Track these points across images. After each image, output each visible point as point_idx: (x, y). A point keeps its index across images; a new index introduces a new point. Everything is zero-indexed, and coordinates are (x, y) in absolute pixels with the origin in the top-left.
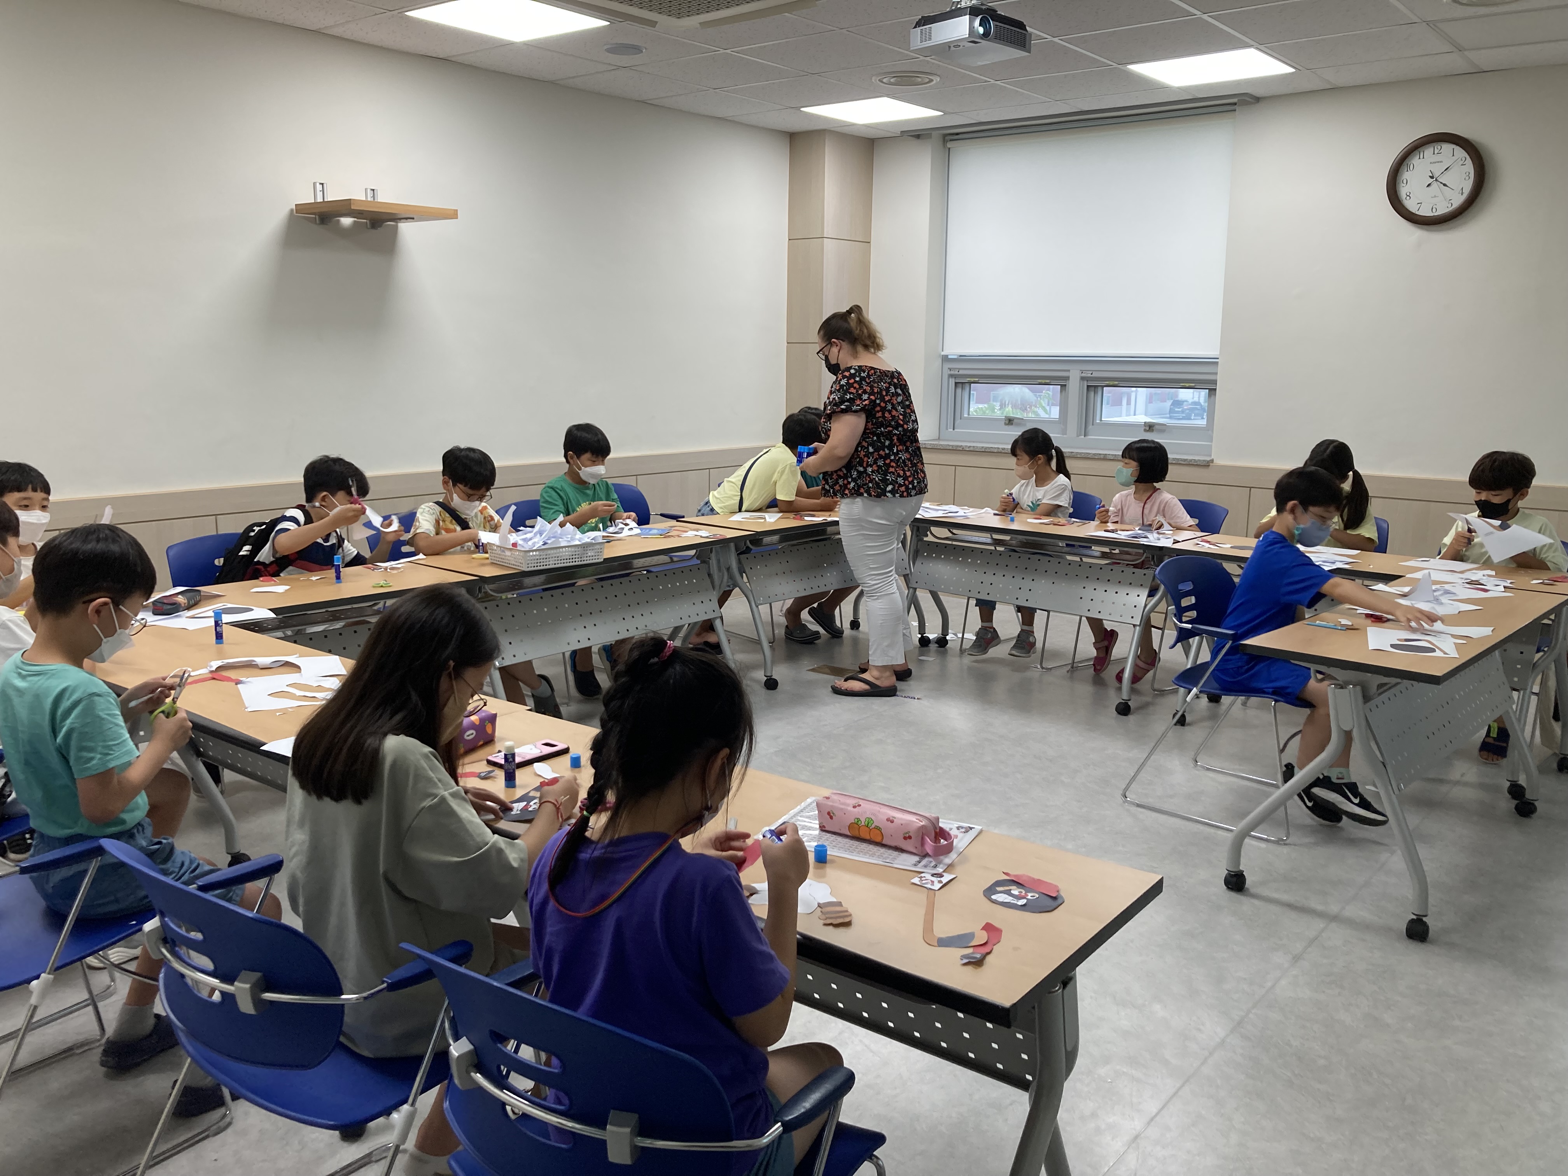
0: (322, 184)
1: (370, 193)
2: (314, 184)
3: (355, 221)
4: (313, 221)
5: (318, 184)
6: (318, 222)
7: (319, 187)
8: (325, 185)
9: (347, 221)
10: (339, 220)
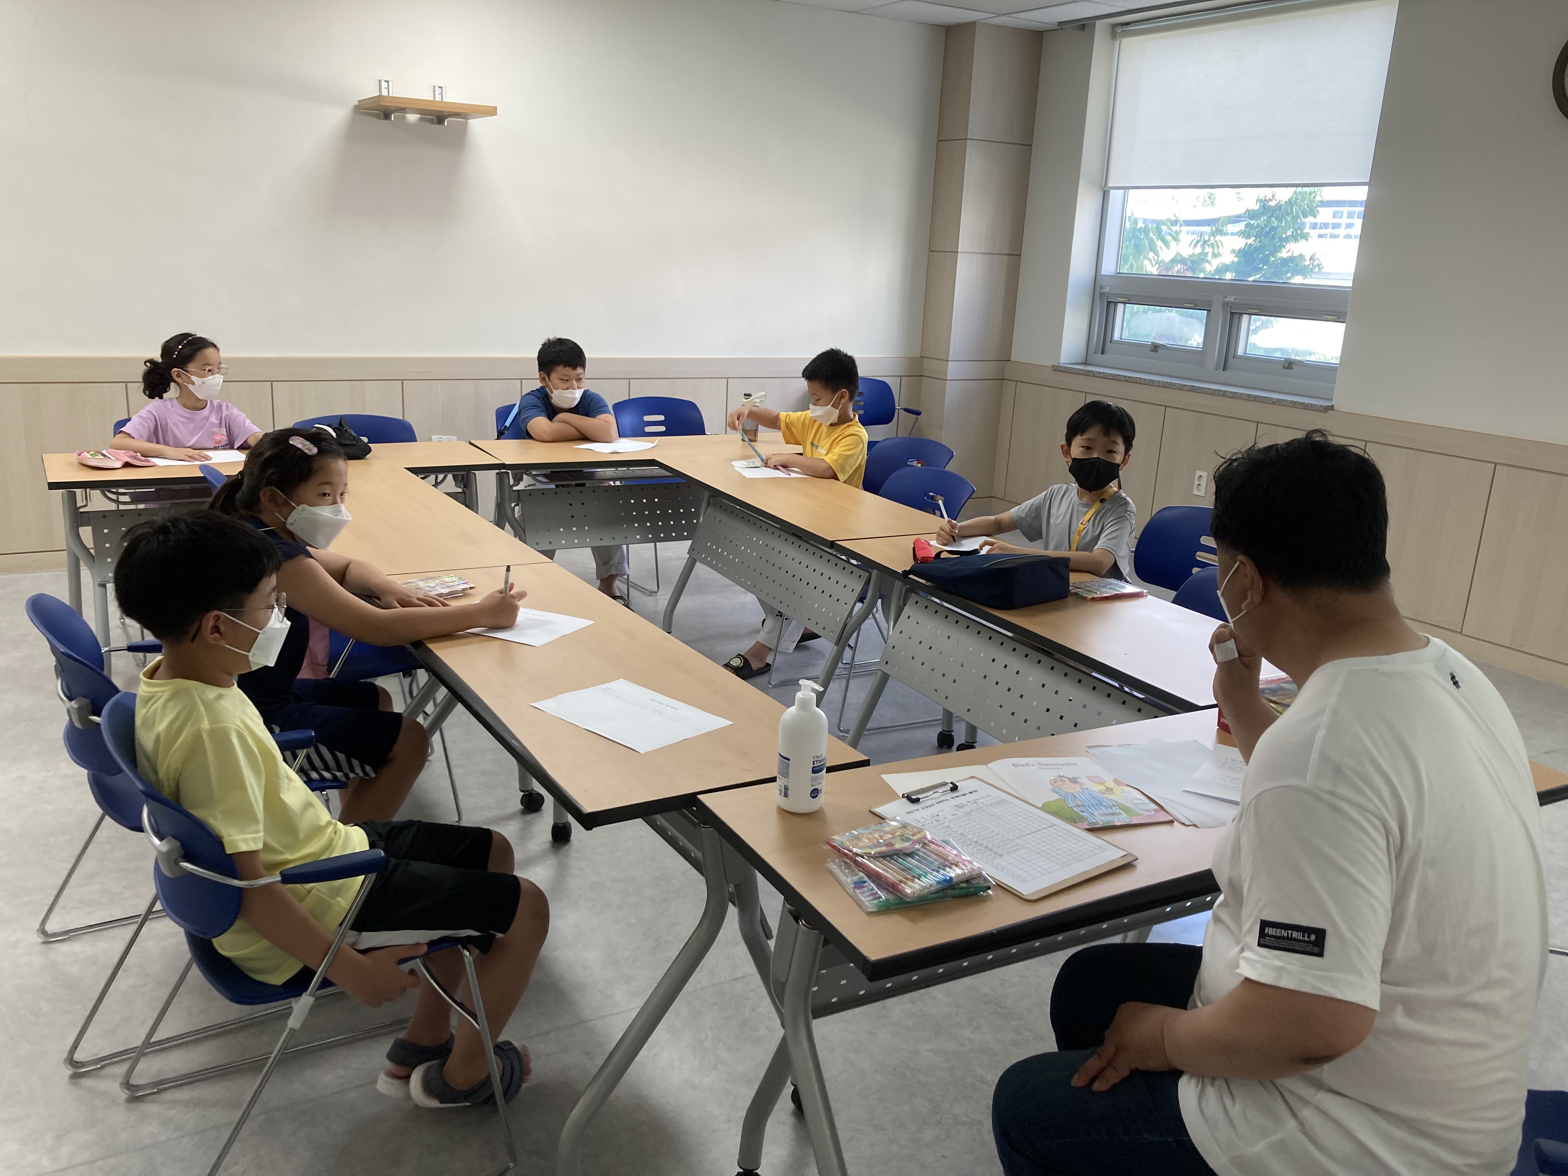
0: (388, 82)
1: (438, 91)
2: (380, 81)
3: (421, 117)
4: (378, 117)
5: (383, 82)
6: (382, 117)
7: (384, 85)
8: (390, 83)
9: (412, 118)
10: (404, 116)
